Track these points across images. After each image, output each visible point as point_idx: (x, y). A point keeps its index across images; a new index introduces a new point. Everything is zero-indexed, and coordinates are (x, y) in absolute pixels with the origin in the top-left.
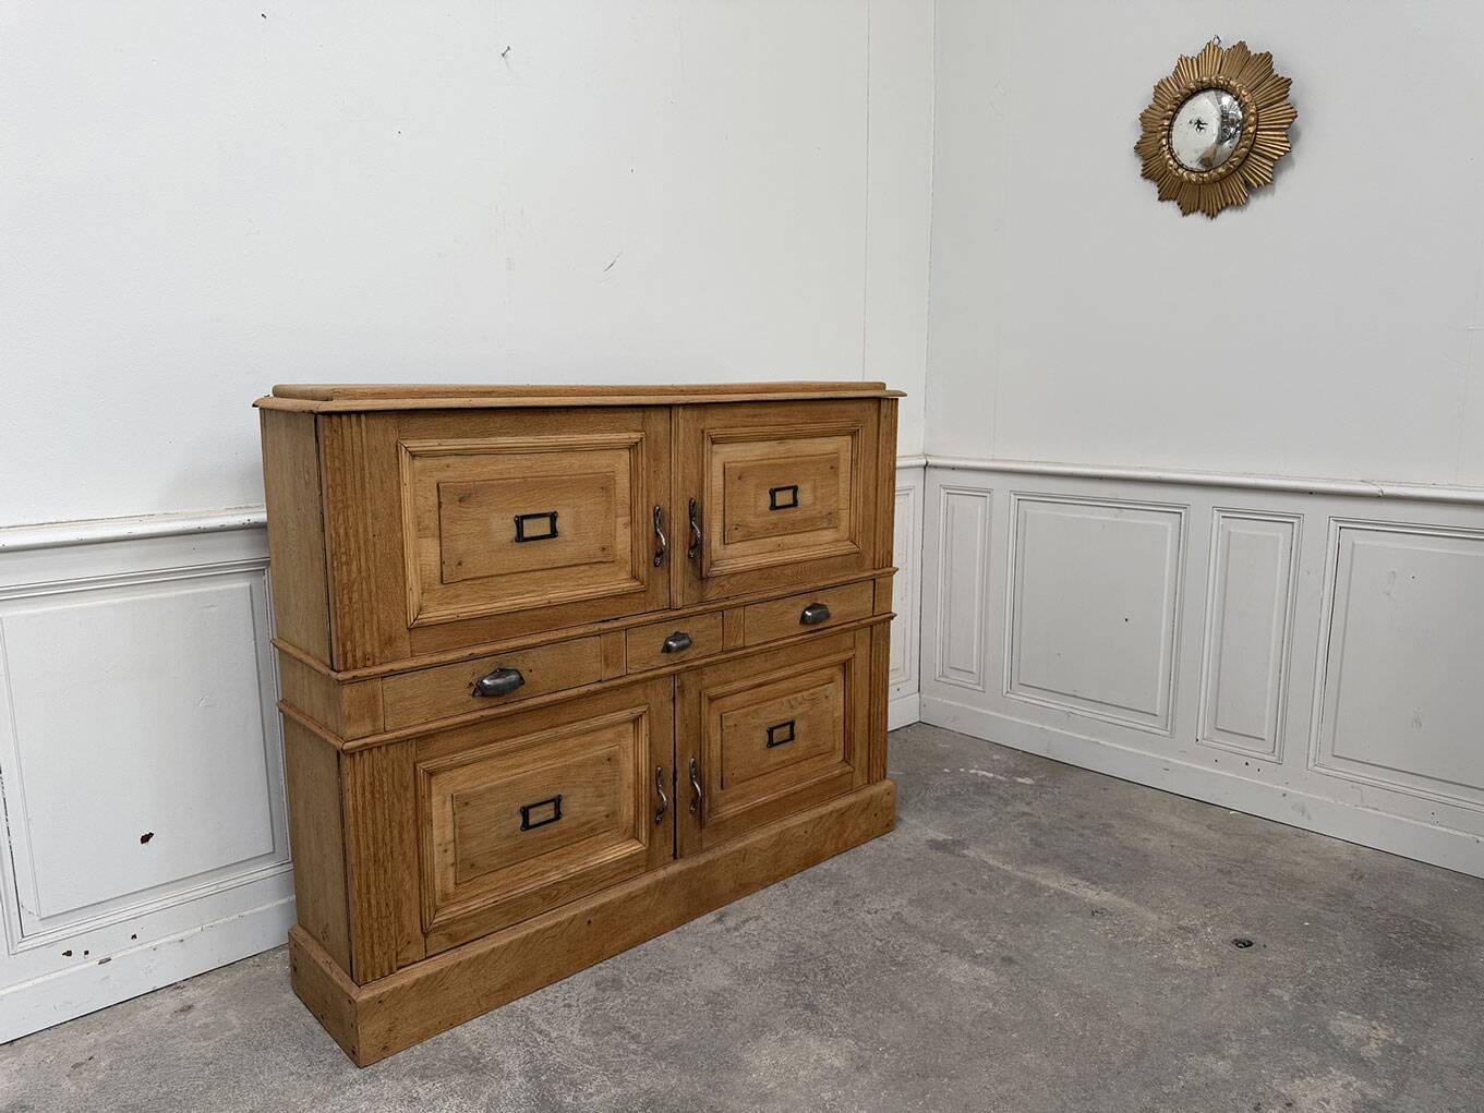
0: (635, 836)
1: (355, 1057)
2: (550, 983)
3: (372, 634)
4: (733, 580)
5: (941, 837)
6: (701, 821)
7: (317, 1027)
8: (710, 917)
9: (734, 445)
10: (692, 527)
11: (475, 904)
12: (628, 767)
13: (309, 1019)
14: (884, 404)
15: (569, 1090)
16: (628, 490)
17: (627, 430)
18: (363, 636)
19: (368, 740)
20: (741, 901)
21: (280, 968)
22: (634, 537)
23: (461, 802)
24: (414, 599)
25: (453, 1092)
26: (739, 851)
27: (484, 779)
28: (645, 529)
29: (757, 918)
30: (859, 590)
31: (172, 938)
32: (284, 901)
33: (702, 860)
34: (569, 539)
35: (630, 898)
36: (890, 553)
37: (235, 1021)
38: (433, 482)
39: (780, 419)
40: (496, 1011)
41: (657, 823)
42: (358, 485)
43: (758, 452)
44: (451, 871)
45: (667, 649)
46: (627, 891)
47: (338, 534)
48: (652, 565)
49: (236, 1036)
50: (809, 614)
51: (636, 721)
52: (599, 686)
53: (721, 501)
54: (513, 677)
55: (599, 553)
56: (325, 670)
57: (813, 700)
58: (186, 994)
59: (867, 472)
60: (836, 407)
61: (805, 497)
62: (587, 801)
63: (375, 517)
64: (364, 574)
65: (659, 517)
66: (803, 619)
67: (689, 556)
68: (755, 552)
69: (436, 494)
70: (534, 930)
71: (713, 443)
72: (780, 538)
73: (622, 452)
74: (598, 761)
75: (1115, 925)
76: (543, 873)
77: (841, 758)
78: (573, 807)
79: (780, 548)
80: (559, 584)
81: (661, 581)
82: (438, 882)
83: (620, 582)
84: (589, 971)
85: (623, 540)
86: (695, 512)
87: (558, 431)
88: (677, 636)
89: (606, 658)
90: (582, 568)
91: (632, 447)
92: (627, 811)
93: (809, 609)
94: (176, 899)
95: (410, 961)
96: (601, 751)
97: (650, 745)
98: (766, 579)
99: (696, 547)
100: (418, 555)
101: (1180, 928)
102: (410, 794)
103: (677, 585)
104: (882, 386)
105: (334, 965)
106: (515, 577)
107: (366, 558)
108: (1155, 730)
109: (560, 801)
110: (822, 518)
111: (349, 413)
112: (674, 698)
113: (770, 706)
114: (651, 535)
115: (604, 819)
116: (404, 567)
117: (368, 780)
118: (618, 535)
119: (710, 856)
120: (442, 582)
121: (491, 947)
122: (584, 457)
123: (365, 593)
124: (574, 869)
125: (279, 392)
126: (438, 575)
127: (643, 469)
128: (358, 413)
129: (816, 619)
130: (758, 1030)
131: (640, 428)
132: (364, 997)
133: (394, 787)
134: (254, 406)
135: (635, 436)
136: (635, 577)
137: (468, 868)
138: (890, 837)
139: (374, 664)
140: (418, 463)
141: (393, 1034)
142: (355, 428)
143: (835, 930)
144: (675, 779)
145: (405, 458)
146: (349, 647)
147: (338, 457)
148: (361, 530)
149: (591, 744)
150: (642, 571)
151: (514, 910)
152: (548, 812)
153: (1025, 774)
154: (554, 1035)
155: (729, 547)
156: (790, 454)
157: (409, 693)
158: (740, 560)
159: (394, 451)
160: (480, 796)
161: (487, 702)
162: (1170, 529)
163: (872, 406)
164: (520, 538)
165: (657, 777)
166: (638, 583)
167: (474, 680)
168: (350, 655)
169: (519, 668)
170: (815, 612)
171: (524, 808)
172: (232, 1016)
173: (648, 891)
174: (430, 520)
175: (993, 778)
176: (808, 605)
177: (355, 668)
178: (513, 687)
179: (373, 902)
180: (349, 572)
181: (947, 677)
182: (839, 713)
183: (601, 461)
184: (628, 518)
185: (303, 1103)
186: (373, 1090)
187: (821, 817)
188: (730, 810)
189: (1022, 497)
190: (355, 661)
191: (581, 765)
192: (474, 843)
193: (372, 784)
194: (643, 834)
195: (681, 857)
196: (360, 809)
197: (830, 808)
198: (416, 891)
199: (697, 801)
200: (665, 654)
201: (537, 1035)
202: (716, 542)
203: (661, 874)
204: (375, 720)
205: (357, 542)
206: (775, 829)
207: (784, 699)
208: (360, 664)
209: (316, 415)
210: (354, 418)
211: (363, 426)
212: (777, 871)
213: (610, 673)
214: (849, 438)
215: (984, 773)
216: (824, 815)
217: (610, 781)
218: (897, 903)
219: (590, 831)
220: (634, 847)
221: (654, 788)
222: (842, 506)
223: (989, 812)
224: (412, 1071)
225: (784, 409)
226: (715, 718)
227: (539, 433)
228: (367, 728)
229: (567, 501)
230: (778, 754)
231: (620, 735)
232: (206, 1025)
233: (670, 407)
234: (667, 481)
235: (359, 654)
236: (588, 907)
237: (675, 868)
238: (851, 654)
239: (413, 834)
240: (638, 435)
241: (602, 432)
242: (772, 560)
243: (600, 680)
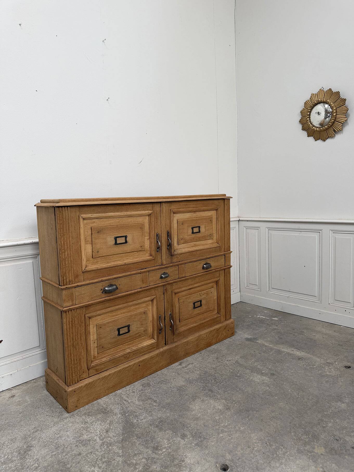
0: (153, 338)
1: (67, 409)
2: (128, 385)
3: (72, 274)
4: (181, 256)
5: (250, 337)
6: (173, 333)
7: (54, 401)
8: (177, 364)
9: (180, 214)
10: (168, 239)
11: (104, 360)
12: (150, 315)
13: (52, 398)
14: (226, 201)
15: (135, 418)
16: (148, 229)
17: (148, 210)
18: (69, 275)
19: (71, 307)
20: (187, 358)
21: (42, 383)
22: (151, 243)
23: (99, 327)
24: (84, 263)
25: (98, 420)
26: (186, 342)
27: (106, 320)
28: (154, 241)
29: (192, 364)
30: (220, 258)
31: (8, 374)
32: (43, 361)
33: (174, 345)
34: (131, 244)
35: (152, 358)
36: (230, 247)
37: (29, 400)
38: (90, 227)
39: (194, 206)
40: (111, 394)
41: (160, 333)
42: (67, 228)
43: (187, 216)
44: (96, 349)
45: (161, 278)
46: (151, 355)
47: (61, 243)
48: (156, 251)
49: (29, 404)
50: (205, 266)
51: (152, 301)
52: (141, 289)
53: (177, 231)
54: (115, 287)
55: (140, 248)
56: (57, 286)
57: (207, 294)
58: (13, 392)
59: (221, 222)
60: (211, 202)
61: (202, 230)
62: (138, 326)
63: (72, 238)
64: (69, 255)
65: (158, 236)
66: (203, 268)
67: (167, 248)
68: (187, 247)
69: (91, 231)
70: (122, 368)
71: (174, 213)
72: (195, 242)
73: (146, 217)
74: (141, 314)
75: (306, 362)
76: (124, 349)
77: (217, 312)
78: (133, 328)
79: (195, 246)
80: (128, 258)
81: (159, 257)
82: (92, 353)
83: (146, 257)
84: (140, 381)
85: (147, 244)
86: (169, 235)
87: (127, 211)
88: (164, 273)
89: (143, 281)
90: (135, 253)
91: (149, 215)
92: (150, 330)
93: (205, 264)
94: (10, 361)
95: (84, 378)
96: (142, 310)
97: (157, 308)
98: (191, 255)
99: (170, 246)
100: (85, 249)
101: (327, 363)
102: (83, 324)
103: (164, 257)
104: (225, 195)
105: (60, 380)
106: (114, 256)
107: (70, 251)
108: (315, 301)
109: (129, 326)
110: (208, 236)
111: (64, 207)
112: (164, 293)
113: (194, 295)
114: (156, 242)
115: (143, 332)
116: (81, 253)
117: (70, 320)
118: (146, 242)
119: (176, 344)
120: (93, 257)
121: (109, 373)
122: (135, 218)
123: (70, 261)
124: (134, 348)
125: (42, 202)
126: (91, 255)
127: (153, 222)
128: (67, 206)
129: (207, 267)
130: (194, 398)
131: (152, 209)
132: (70, 390)
133: (78, 322)
134: (35, 206)
135: (150, 212)
136: (151, 255)
137: (101, 348)
138: (233, 338)
139: (72, 284)
140: (85, 221)
141: (79, 402)
142: (66, 211)
143: (217, 366)
144: (165, 319)
145: (81, 220)
146: (65, 278)
147: (61, 220)
148: (68, 242)
149: (138, 308)
150: (153, 253)
151: (115, 362)
152: (126, 330)
153: (275, 317)
154: (129, 401)
155: (179, 245)
156: (197, 217)
157: (83, 292)
158: (183, 250)
159: (78, 218)
160: (105, 325)
161: (107, 295)
162: (317, 237)
163: (222, 201)
164: (116, 243)
165: (159, 318)
166: (152, 257)
167: (102, 288)
168: (65, 281)
169: (116, 284)
170: (207, 265)
171: (118, 328)
172: (27, 398)
173: (157, 355)
174: (89, 239)
175: (265, 318)
176: (205, 263)
177: (67, 285)
178: (115, 290)
179: (72, 359)
180: (65, 255)
181: (248, 287)
182: (216, 298)
183: (140, 220)
184: (148, 237)
185: (51, 425)
186: (73, 420)
187: (211, 331)
188: (182, 329)
189: (270, 229)
190: (67, 283)
191: (136, 315)
192: (103, 340)
193: (72, 321)
194: (155, 337)
195: (168, 344)
196: (68, 330)
197: (214, 328)
198: (85, 356)
199: (172, 326)
200: (161, 279)
201: (124, 401)
202: (175, 244)
203: (161, 350)
204: (72, 301)
205: (67, 246)
206: (197, 335)
207: (198, 293)
208: (68, 283)
209: (54, 207)
210: (66, 208)
211: (69, 211)
212: (197, 349)
213: (144, 285)
214: (215, 211)
215: (262, 317)
216: (212, 330)
217: (145, 320)
218: (236, 358)
219: (138, 336)
220: (153, 341)
221: (158, 322)
222: (214, 232)
223: (264, 329)
224: (85, 414)
225: (195, 203)
226: (177, 299)
227: (121, 211)
228: (71, 304)
229: (130, 232)
230: (197, 311)
231: (148, 305)
232: (19, 401)
233: (160, 202)
234: (160, 225)
235: (68, 280)
236: (138, 361)
237: (166, 348)
238: (218, 279)
239: (84, 337)
240: (151, 212)
241: (140, 211)
242: (193, 249)
243: (141, 288)
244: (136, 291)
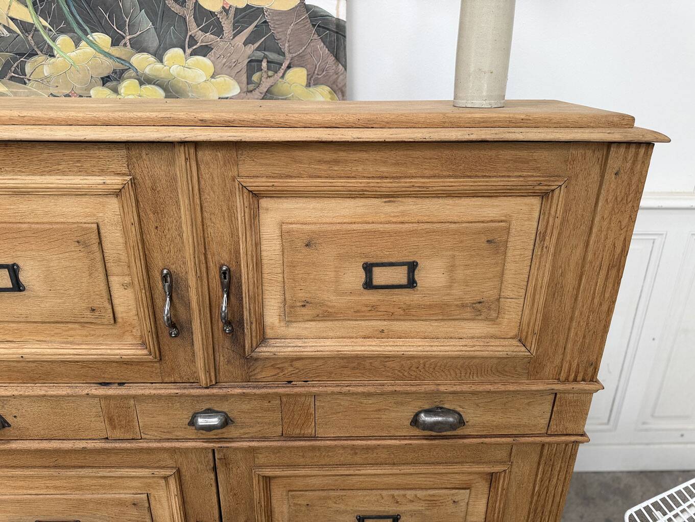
4: (298, 364)
9: (302, 200)
14: (621, 152)
17: (102, 172)
22: (137, 302)
28: (148, 297)
30: (526, 401)
34: (40, 294)
43: (345, 212)
50: (425, 418)
51: (165, 478)
52: (105, 444)
55: (86, 313)
57: (433, 502)
60: (508, 154)
61: (431, 277)
66: (416, 422)
68: (338, 334)
71: (260, 196)
72: (384, 323)
73: (105, 200)
74: (119, 504)
79: (382, 334)
81: (183, 354)
83: (122, 347)
85: (123, 303)
86: (229, 281)
88: (208, 412)
89: (111, 420)
91: (118, 194)
93: (427, 411)
96: (122, 495)
97: (184, 502)
98: (354, 368)
104: (628, 121)
110: (463, 306)
112: (215, 469)
113: (363, 496)
118: (116, 296)
122: (48, 203)
129: (438, 425)
131: (125, 170)
135: (117, 181)
136: (144, 344)
149: (112, 487)
155: (293, 325)
156: (406, 219)
158: (311, 342)
163: (592, 158)
166: (148, 352)
169: (1, 413)
170: (438, 417)
176: (427, 407)
183: (74, 209)
184: (127, 278)
191: (100, 502)
200: (193, 428)
202: (272, 316)
213: (119, 434)
214: (535, 202)
222: (508, 294)
225: (398, 155)
226: (279, 492)
231: (149, 486)
234: (178, 241)
240: (122, 179)
241: (64, 173)
242: (363, 348)
243: (107, 438)
244: (80, 445)
